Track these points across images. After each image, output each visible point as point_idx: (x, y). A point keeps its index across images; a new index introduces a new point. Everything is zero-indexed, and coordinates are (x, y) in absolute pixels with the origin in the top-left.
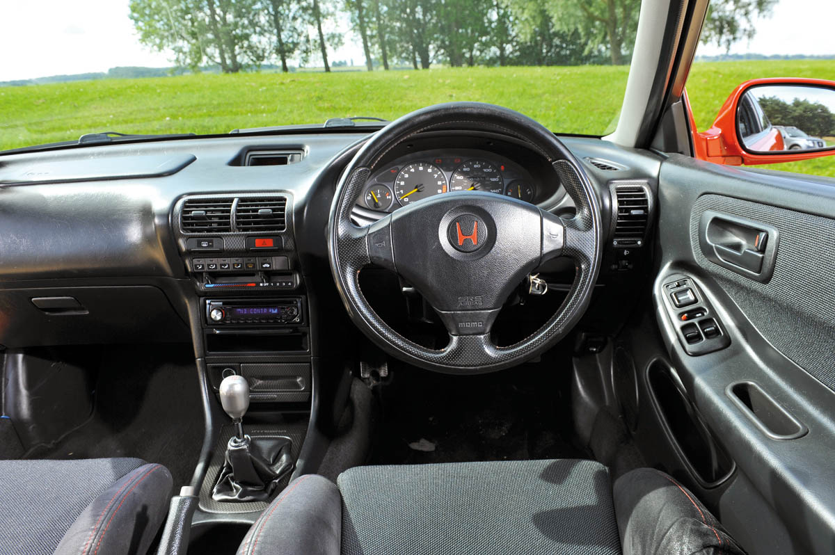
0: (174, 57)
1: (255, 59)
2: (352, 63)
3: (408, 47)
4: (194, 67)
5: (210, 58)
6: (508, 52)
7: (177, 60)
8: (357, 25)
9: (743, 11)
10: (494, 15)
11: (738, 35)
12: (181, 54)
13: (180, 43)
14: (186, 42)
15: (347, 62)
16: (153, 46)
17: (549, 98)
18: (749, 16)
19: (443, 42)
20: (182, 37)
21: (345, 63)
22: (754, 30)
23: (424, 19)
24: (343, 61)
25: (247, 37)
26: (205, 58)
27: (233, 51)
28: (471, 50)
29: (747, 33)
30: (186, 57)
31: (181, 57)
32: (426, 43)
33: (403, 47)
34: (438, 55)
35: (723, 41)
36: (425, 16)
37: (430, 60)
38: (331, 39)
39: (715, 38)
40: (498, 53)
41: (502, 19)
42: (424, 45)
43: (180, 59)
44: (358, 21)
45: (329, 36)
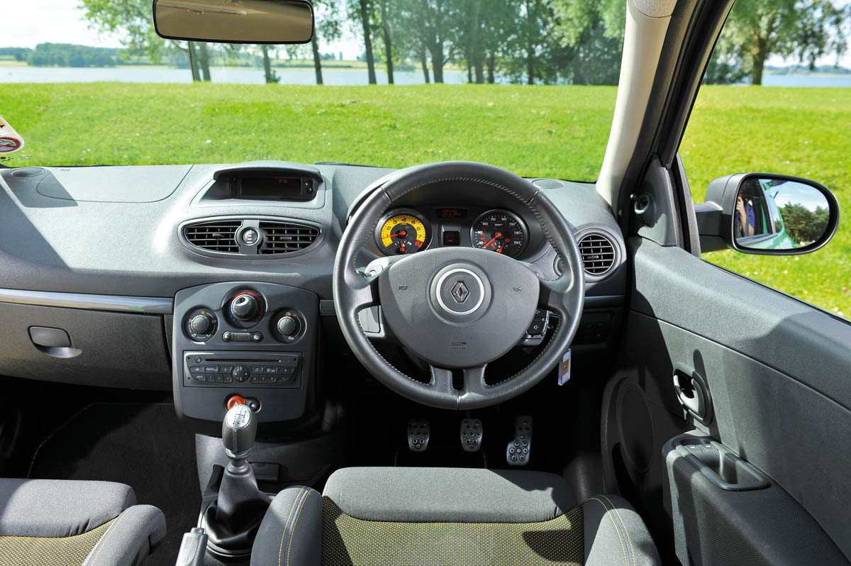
0: (129, 39)
2: (341, 57)
3: (417, 42)
6: (537, 54)
7: (133, 42)
8: (357, 12)
9: (833, 18)
10: (523, 11)
11: (826, 49)
12: (138, 36)
13: (137, 21)
14: (144, 20)
15: (335, 55)
16: (103, 24)
18: (842, 26)
20: (141, 15)
21: (333, 56)
22: (845, 44)
23: (439, 10)
24: (330, 53)
28: (493, 50)
29: (835, 46)
30: (144, 40)
31: (138, 38)
32: (440, 38)
33: (410, 42)
34: (454, 55)
35: (806, 54)
36: (439, 6)
37: (444, 61)
38: (326, 28)
39: (797, 51)
40: (526, 55)
41: (533, 14)
42: (438, 41)
43: (137, 41)
44: (360, 7)
45: (323, 24)
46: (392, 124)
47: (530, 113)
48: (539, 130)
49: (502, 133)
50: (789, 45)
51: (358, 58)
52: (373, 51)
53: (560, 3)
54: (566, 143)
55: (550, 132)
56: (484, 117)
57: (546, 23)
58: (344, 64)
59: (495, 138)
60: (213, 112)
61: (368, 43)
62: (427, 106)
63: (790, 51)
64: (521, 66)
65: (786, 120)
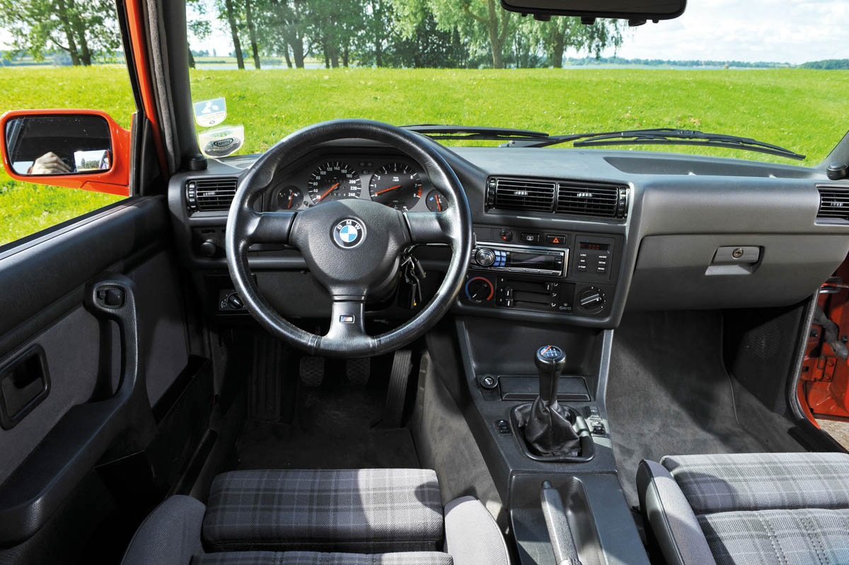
0: (12, 40)
1: (108, 46)
2: (215, 53)
3: (279, 38)
4: (36, 51)
5: (55, 42)
6: (384, 47)
7: (16, 43)
8: (224, 13)
10: (369, 10)
11: (607, 42)
12: (20, 37)
13: (19, 24)
14: (26, 23)
15: (209, 52)
17: (470, 103)
19: (317, 35)
20: (21, 17)
21: (207, 53)
23: (297, 10)
24: (204, 51)
25: (99, 21)
26: (49, 43)
27: (82, 35)
28: (347, 44)
29: (614, 40)
30: (27, 40)
31: (21, 40)
32: (299, 35)
33: (274, 38)
34: (312, 49)
35: (594, 46)
36: (297, 7)
37: (304, 54)
38: (196, 27)
39: (586, 44)
40: (374, 49)
41: (378, 14)
42: (297, 37)
43: (19, 42)
44: (226, 9)
45: (192, 23)
46: (242, 95)
47: (360, 83)
48: (366, 96)
49: (336, 100)
50: (580, 39)
51: (230, 54)
52: (242, 48)
53: (398, 3)
54: (389, 106)
55: (377, 98)
56: (321, 88)
57: (390, 20)
58: (218, 60)
59: (329, 104)
60: (79, 90)
61: (236, 41)
62: (272, 79)
63: (581, 44)
64: (371, 58)
65: (560, 87)
